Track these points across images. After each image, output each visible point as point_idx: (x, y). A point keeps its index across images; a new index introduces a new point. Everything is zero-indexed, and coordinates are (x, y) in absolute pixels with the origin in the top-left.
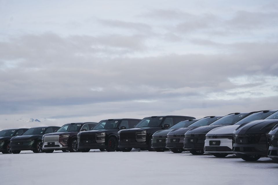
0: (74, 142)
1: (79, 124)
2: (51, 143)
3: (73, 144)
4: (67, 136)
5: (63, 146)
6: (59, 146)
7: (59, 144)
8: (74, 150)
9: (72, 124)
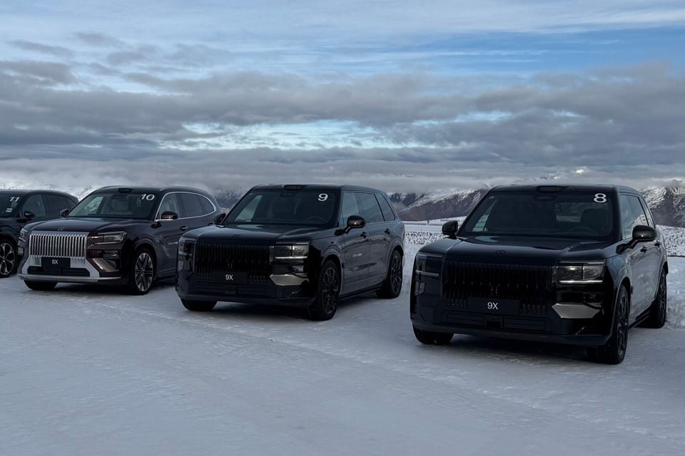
0: (140, 257)
1: (148, 192)
2: (55, 262)
3: (137, 268)
4: (118, 238)
5: (102, 273)
6: (85, 272)
7: (88, 266)
8: (139, 287)
9: (123, 192)
